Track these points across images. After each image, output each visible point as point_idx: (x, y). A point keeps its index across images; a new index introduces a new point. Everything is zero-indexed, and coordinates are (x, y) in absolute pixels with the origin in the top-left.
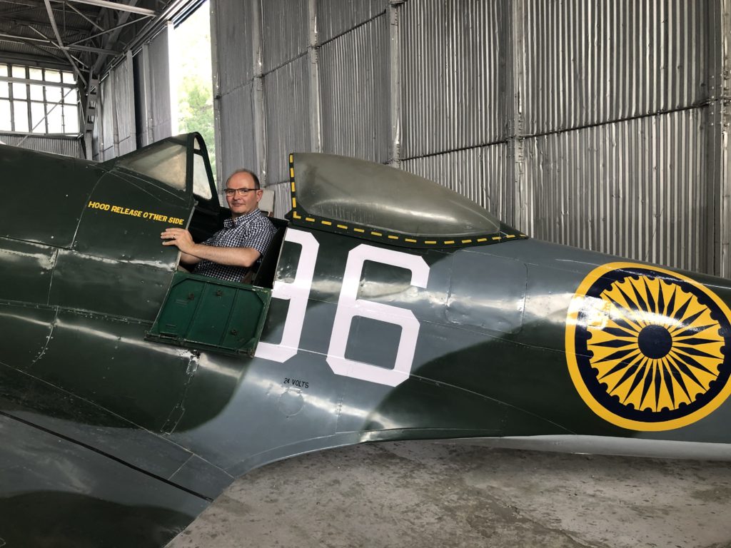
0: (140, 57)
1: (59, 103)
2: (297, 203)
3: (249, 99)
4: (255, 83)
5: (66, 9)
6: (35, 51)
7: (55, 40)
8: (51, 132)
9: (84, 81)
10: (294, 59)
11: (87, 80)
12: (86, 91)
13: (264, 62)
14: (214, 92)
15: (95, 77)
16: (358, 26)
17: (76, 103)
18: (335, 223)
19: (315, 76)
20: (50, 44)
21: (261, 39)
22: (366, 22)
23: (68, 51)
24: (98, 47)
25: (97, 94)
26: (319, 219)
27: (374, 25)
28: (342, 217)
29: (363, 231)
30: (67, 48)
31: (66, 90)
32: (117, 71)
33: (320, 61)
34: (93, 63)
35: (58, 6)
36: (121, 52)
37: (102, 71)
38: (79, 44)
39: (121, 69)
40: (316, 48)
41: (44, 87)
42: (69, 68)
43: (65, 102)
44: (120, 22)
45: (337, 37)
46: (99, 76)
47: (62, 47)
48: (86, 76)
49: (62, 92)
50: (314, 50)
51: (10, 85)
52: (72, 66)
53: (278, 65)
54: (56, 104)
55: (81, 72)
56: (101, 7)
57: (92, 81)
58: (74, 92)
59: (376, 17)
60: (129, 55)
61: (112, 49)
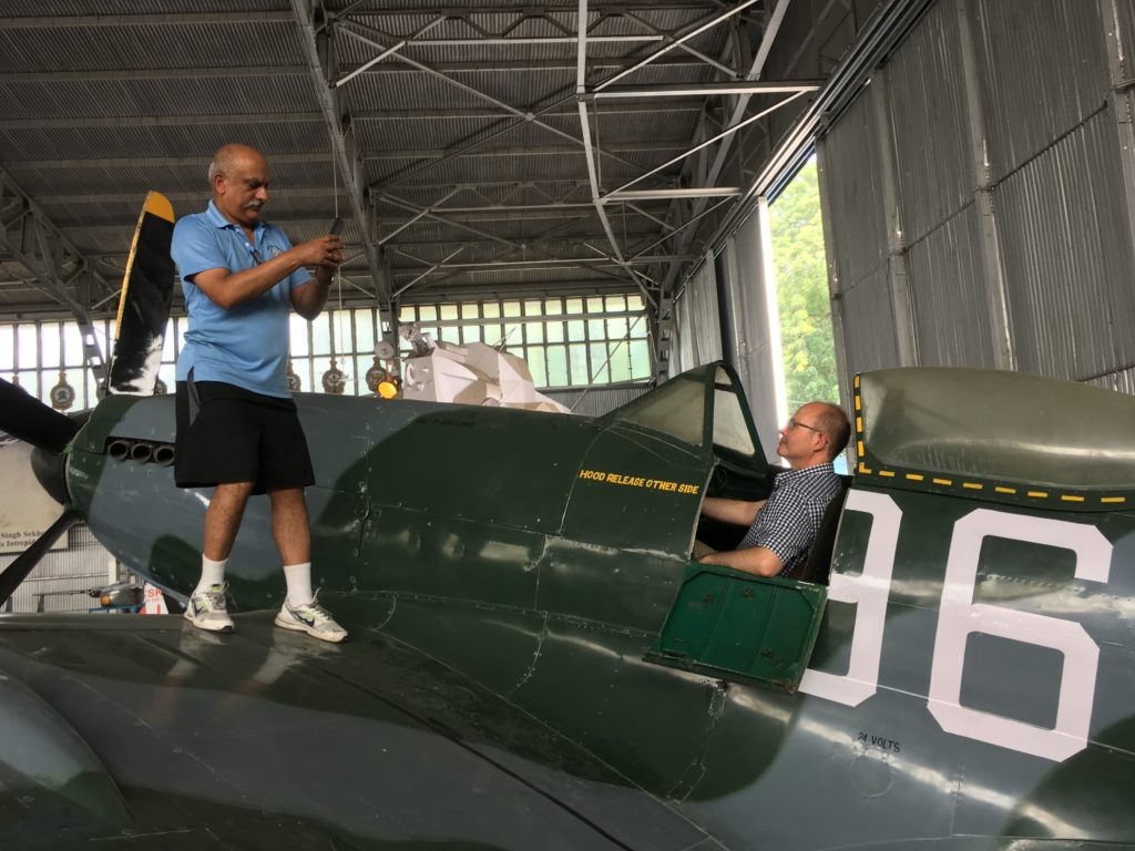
0: (724, 256)
1: (624, 340)
2: (866, 450)
3: (885, 290)
4: (893, 265)
5: (626, 211)
6: (593, 274)
7: (614, 255)
8: (615, 379)
9: (654, 304)
10: (954, 215)
11: (658, 302)
12: (657, 317)
13: (906, 228)
14: (830, 289)
15: (667, 296)
16: (1060, 139)
17: (645, 335)
18: (929, 476)
19: (990, 235)
20: (610, 262)
21: (898, 196)
22: (1074, 130)
23: (632, 268)
24: (669, 253)
25: (672, 320)
26: (901, 472)
27: (1088, 131)
28: (942, 466)
29: (980, 487)
30: (629, 263)
31: (633, 320)
32: (695, 280)
33: (998, 211)
34: (663, 276)
35: (617, 209)
36: (698, 255)
37: (676, 285)
38: (646, 254)
39: (700, 279)
40: (989, 191)
41: (605, 321)
42: (635, 290)
43: (632, 336)
44: (695, 213)
45: (1024, 165)
46: (672, 294)
47: (623, 263)
48: (656, 296)
49: (628, 324)
50: (986, 194)
51: (565, 324)
52: (637, 286)
53: (929, 229)
54: (620, 341)
55: (650, 291)
56: (670, 200)
57: (663, 301)
58: (643, 320)
59: (1092, 116)
60: (710, 257)
61: (688, 253)
